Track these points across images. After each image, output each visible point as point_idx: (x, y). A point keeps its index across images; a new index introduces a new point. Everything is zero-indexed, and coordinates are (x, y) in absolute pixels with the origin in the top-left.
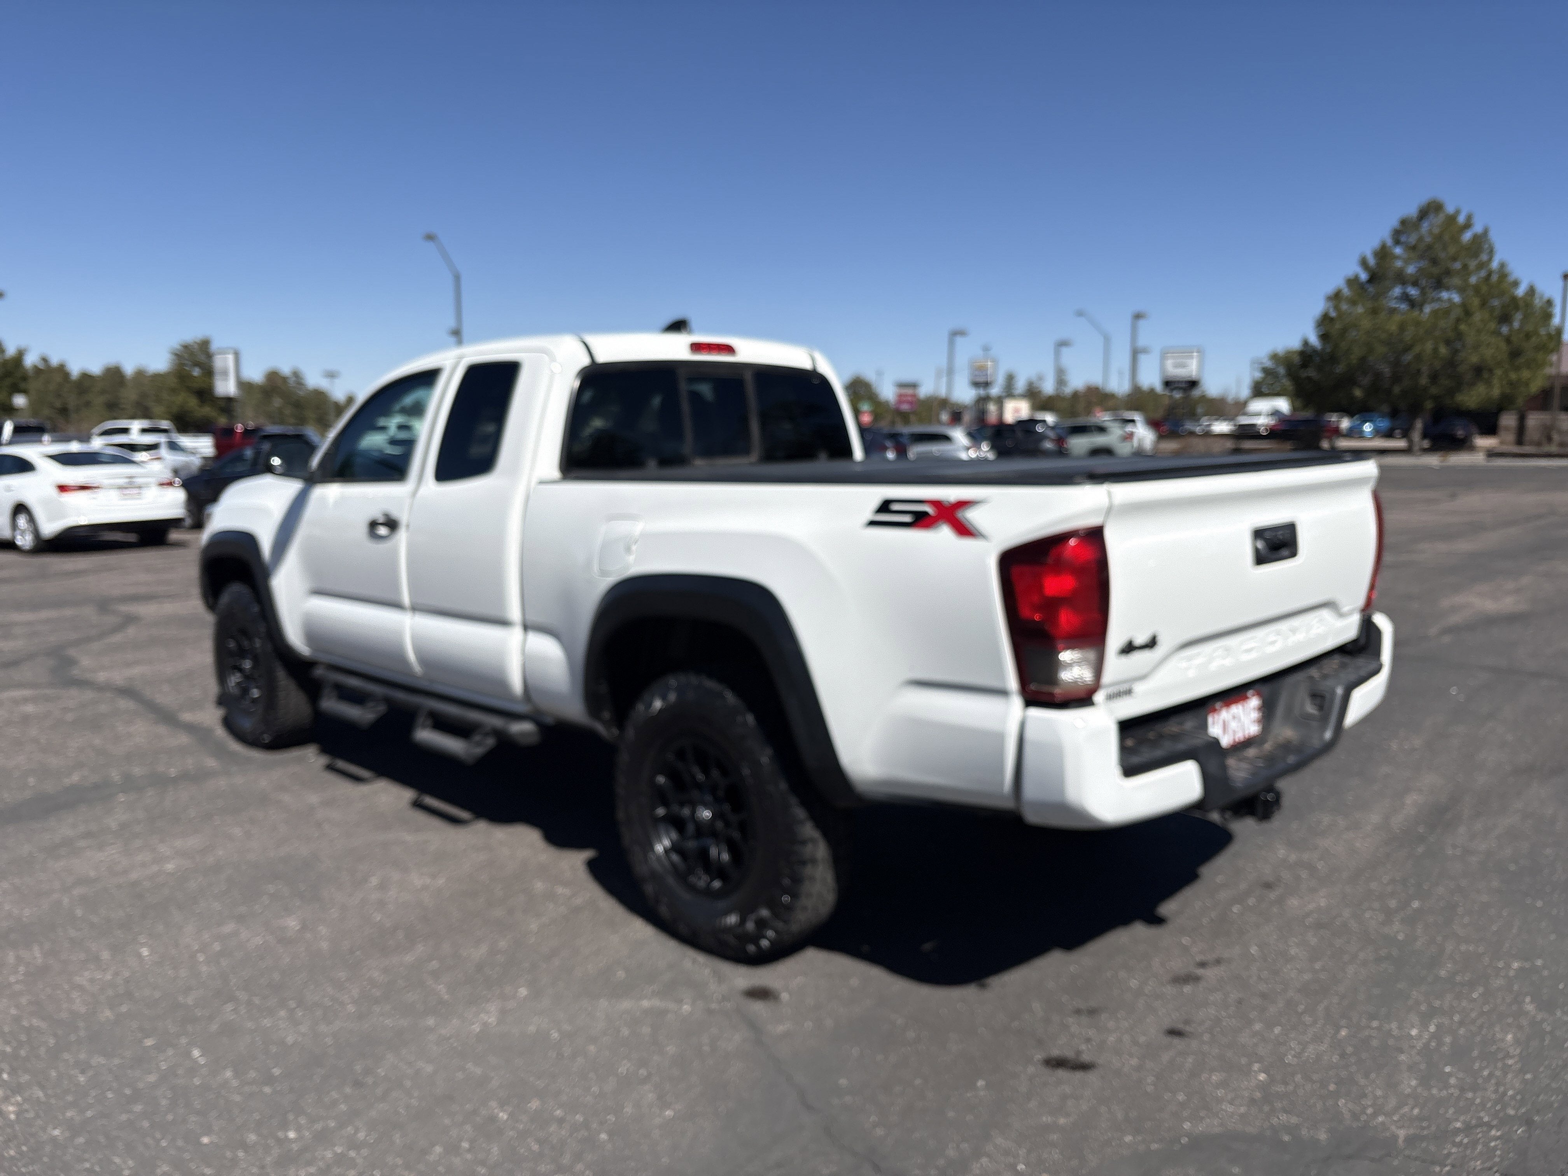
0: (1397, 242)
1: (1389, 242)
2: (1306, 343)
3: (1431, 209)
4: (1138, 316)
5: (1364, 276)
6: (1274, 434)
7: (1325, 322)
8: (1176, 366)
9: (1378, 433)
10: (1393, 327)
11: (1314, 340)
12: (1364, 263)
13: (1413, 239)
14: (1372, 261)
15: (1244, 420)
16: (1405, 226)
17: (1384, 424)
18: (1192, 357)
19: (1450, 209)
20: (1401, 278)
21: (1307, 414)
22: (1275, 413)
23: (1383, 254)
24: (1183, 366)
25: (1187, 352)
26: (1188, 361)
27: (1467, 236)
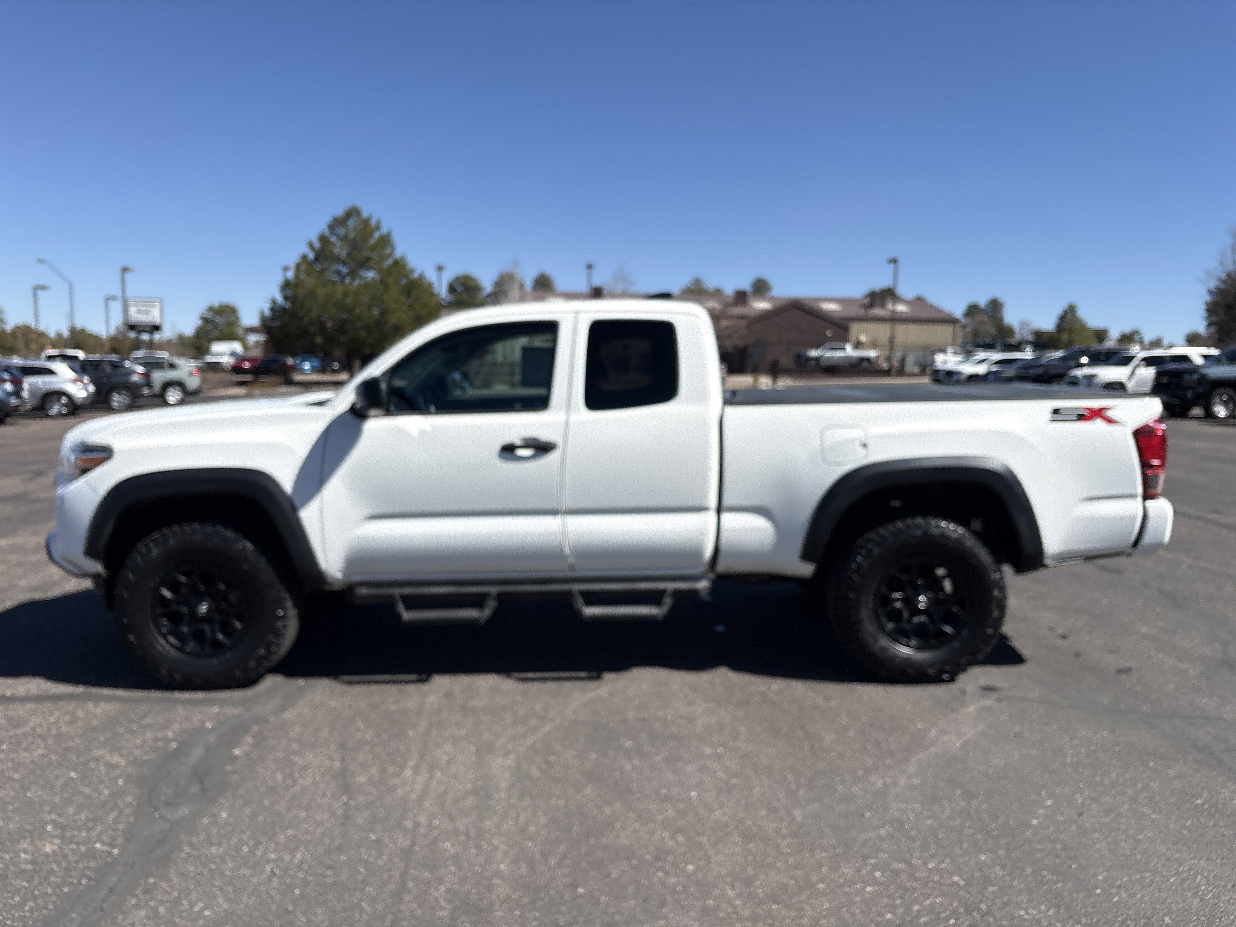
0: (332, 233)
1: (327, 232)
2: (274, 302)
3: (352, 213)
4: (125, 270)
5: (311, 256)
6: (237, 369)
7: (286, 286)
8: (139, 312)
9: (315, 370)
10: (339, 294)
11: (279, 298)
12: (311, 245)
13: (342, 232)
14: (317, 245)
15: (210, 359)
16: (336, 224)
17: (317, 363)
18: (154, 306)
19: (365, 214)
20: (337, 259)
21: (272, 356)
22: (233, 354)
23: (323, 239)
24: (147, 313)
25: (149, 302)
26: (152, 309)
27: (377, 235)
